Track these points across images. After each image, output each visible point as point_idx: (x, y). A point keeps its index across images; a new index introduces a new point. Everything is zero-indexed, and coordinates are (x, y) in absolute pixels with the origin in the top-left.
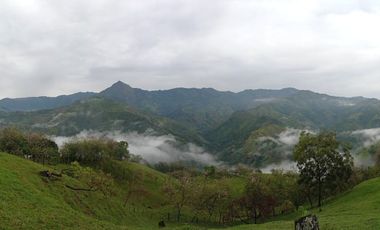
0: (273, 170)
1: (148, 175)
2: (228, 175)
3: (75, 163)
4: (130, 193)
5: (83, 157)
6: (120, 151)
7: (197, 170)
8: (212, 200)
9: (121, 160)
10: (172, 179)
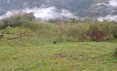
0: (104, 20)
1: (46, 25)
2: (81, 22)
3: (9, 27)
4: (39, 34)
5: (12, 24)
6: (31, 17)
7: (67, 20)
8: (74, 32)
9: (32, 21)
10: (56, 25)
